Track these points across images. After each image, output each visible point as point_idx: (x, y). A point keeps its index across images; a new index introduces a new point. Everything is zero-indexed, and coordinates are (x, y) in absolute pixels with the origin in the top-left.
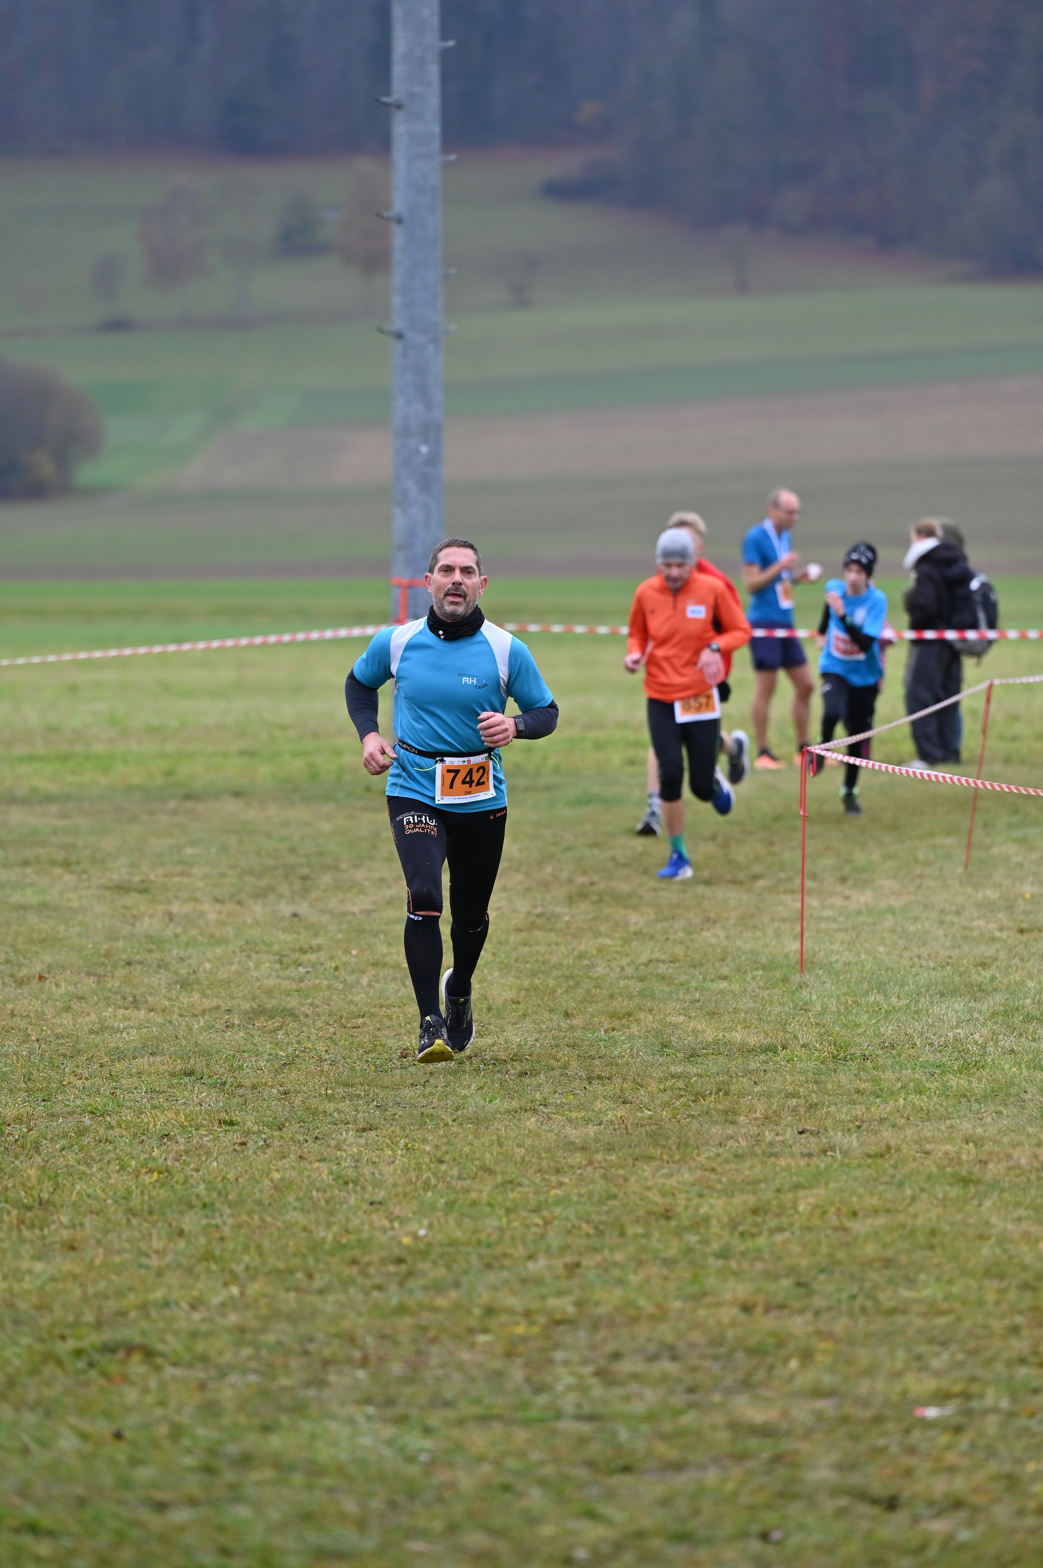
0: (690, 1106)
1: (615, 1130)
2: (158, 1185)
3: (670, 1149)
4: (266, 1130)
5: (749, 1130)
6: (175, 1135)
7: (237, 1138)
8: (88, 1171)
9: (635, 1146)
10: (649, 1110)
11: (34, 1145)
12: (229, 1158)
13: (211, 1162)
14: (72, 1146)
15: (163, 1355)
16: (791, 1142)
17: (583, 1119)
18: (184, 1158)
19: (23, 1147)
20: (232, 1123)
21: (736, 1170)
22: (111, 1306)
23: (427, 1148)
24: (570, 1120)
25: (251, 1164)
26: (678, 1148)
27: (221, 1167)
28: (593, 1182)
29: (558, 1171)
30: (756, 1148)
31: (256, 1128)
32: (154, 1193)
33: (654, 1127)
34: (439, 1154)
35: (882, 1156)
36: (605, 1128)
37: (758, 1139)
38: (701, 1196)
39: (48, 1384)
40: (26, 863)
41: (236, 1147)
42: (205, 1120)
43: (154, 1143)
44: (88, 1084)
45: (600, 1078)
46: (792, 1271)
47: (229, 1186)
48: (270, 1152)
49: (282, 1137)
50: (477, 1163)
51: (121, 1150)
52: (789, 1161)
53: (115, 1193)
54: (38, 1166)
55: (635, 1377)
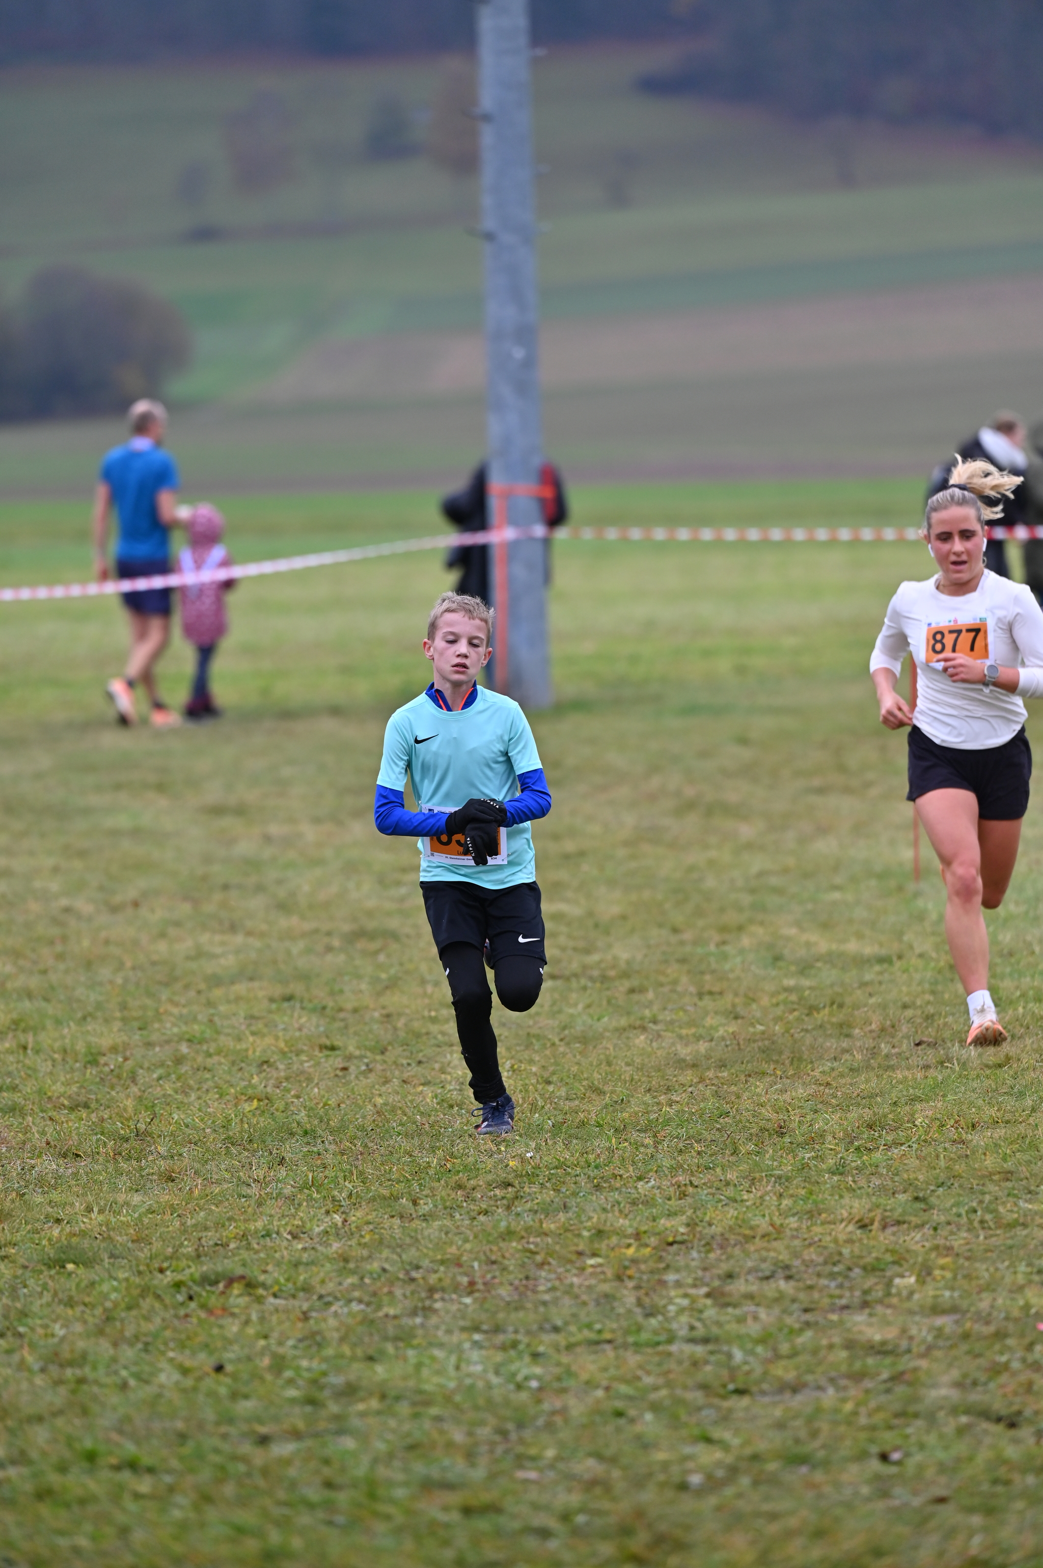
0: (803, 1020)
1: (727, 1046)
2: (258, 1112)
3: (783, 1064)
4: (369, 1054)
5: (864, 1043)
6: (275, 1062)
7: (339, 1063)
8: (186, 1101)
9: (748, 1062)
10: (761, 1025)
11: (130, 1075)
12: (330, 1083)
13: (312, 1089)
14: (169, 1075)
15: (264, 1285)
16: (907, 1054)
17: (694, 1035)
18: (284, 1084)
19: (119, 1077)
20: (333, 1048)
21: (851, 1085)
22: (210, 1237)
23: (534, 1069)
24: (681, 1037)
25: (353, 1089)
26: (792, 1063)
27: (322, 1092)
28: (704, 1099)
29: (669, 1089)
30: (872, 1061)
31: (357, 1053)
32: (254, 1121)
33: (767, 1043)
34: (546, 1075)
35: (1000, 1066)
36: (716, 1045)
37: (874, 1052)
38: (816, 1111)
39: (147, 1318)
40: (118, 787)
41: (338, 1072)
42: (305, 1045)
43: (254, 1070)
44: (185, 1011)
45: (711, 993)
46: (910, 1184)
47: (331, 1112)
48: (372, 1078)
49: (385, 1062)
50: (585, 1083)
51: (220, 1078)
52: (906, 1073)
53: (214, 1122)
54: (135, 1096)
55: (750, 1297)
